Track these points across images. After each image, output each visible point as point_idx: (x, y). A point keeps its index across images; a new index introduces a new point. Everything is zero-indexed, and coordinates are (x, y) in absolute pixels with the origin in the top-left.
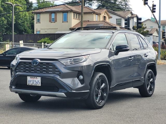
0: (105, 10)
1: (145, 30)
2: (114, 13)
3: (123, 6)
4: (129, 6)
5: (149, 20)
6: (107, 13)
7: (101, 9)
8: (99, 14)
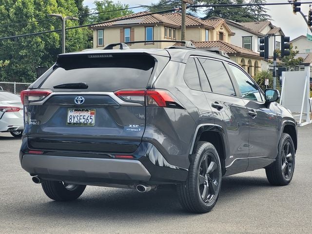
0: (222, 21)
1: (296, 58)
2: (238, 26)
3: (254, 12)
4: (265, 11)
5: (302, 37)
6: (225, 27)
7: (214, 19)
8: (210, 29)
